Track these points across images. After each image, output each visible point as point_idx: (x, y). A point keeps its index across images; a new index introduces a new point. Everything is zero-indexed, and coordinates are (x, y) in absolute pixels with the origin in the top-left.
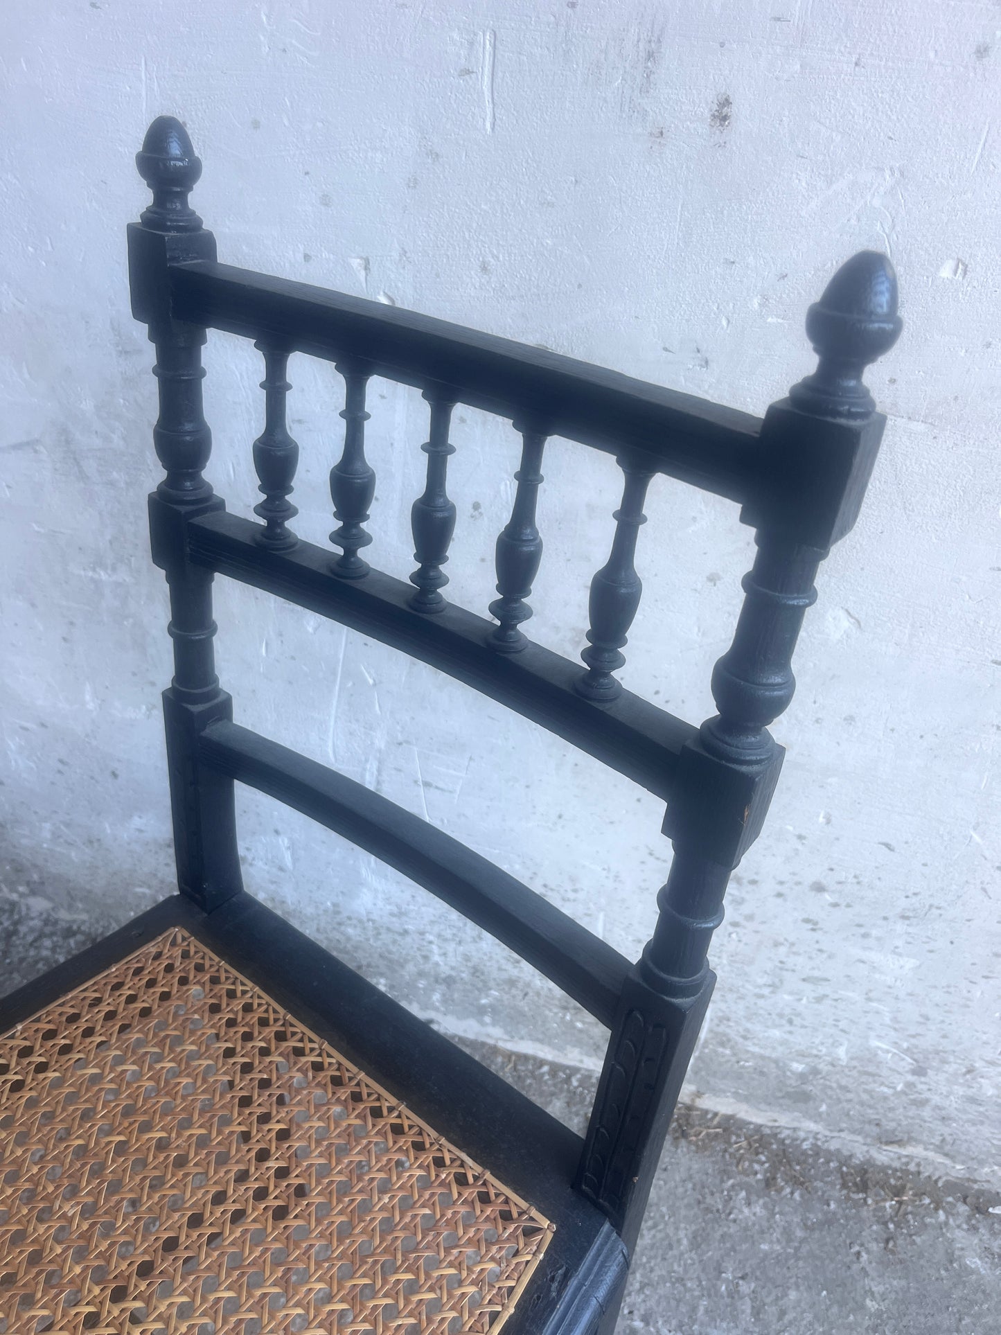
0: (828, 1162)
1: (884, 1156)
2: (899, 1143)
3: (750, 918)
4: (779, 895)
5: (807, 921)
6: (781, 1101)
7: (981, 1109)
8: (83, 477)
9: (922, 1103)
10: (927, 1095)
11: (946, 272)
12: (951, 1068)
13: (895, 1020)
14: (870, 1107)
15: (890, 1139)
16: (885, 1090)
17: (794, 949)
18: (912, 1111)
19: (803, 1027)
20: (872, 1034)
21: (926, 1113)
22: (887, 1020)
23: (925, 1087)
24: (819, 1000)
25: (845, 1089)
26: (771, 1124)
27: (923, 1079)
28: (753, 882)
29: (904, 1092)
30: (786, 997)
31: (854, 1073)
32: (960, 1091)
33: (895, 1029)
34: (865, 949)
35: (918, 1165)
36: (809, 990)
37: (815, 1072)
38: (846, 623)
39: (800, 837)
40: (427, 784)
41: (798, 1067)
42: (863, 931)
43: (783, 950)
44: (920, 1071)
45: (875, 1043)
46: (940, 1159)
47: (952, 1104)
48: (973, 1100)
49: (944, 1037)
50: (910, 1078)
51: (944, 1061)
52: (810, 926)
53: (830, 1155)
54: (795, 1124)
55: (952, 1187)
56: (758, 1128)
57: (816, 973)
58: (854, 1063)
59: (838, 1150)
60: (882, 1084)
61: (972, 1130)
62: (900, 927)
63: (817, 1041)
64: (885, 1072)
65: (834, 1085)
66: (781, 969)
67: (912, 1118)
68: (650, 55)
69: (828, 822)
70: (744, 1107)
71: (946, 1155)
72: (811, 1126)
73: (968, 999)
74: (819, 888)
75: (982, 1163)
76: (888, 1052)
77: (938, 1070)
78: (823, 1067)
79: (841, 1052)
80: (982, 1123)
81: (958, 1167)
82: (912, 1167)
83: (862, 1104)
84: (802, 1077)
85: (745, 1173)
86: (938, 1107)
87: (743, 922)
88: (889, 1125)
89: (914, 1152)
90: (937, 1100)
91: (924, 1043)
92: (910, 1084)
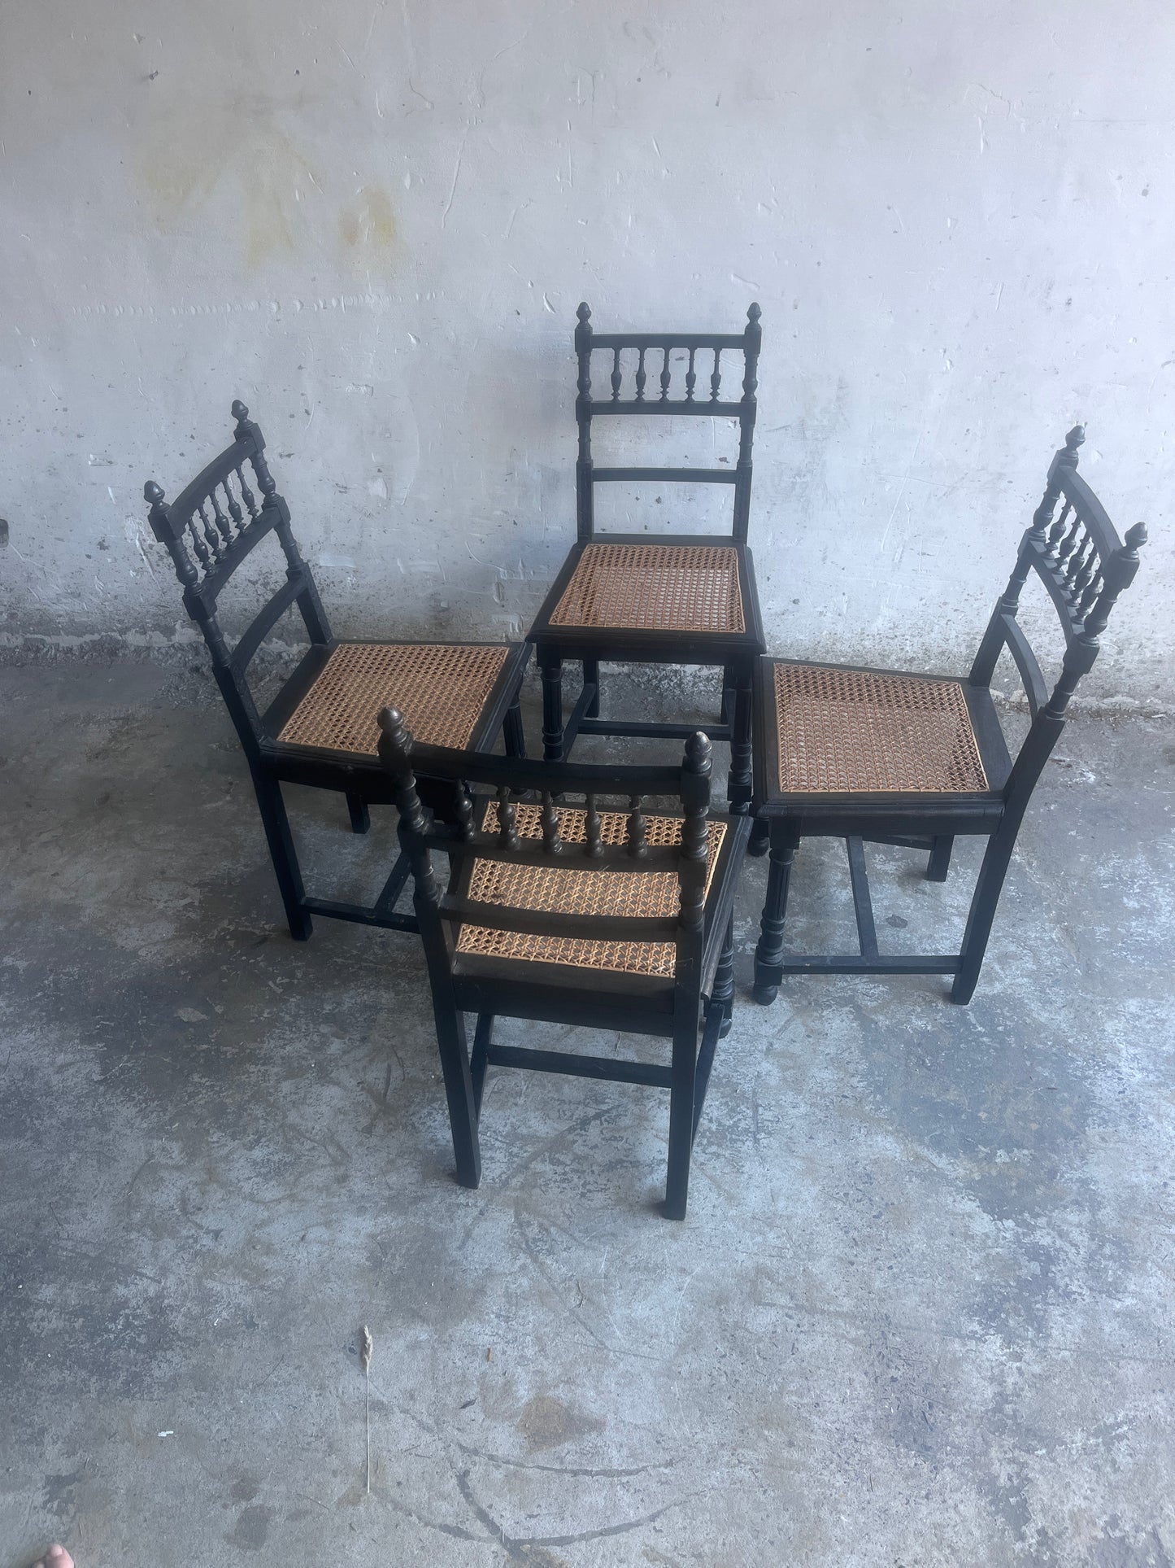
0: (1082, 711)
1: (1106, 703)
2: (1112, 696)
7: (1145, 666)
8: (805, 438)
9: (1120, 670)
10: (1123, 664)
11: (1131, 341)
12: (1132, 647)
13: (1111, 628)
14: (1100, 679)
15: (1107, 695)
16: (1106, 667)
18: (1118, 675)
21: (1123, 675)
23: (1122, 660)
27: (1122, 656)
29: (1114, 666)
32: (1136, 658)
33: (1111, 632)
35: (1120, 705)
38: (1097, 456)
40: (924, 554)
44: (1120, 652)
46: (1130, 700)
47: (1133, 666)
48: (1142, 662)
49: (1130, 630)
50: (1116, 657)
51: (1130, 644)
53: (1082, 709)
55: (1134, 712)
59: (1085, 707)
60: (1106, 664)
61: (1142, 678)
64: (1107, 657)
67: (1117, 679)
68: (1050, 289)
71: (1131, 697)
72: (1074, 698)
73: (1139, 609)
75: (1146, 697)
77: (1128, 649)
80: (1145, 673)
81: (1137, 702)
82: (1117, 707)
83: (1096, 678)
86: (1128, 670)
88: (1107, 687)
89: (1118, 698)
90: (1127, 665)
91: (1121, 636)
92: (1116, 661)
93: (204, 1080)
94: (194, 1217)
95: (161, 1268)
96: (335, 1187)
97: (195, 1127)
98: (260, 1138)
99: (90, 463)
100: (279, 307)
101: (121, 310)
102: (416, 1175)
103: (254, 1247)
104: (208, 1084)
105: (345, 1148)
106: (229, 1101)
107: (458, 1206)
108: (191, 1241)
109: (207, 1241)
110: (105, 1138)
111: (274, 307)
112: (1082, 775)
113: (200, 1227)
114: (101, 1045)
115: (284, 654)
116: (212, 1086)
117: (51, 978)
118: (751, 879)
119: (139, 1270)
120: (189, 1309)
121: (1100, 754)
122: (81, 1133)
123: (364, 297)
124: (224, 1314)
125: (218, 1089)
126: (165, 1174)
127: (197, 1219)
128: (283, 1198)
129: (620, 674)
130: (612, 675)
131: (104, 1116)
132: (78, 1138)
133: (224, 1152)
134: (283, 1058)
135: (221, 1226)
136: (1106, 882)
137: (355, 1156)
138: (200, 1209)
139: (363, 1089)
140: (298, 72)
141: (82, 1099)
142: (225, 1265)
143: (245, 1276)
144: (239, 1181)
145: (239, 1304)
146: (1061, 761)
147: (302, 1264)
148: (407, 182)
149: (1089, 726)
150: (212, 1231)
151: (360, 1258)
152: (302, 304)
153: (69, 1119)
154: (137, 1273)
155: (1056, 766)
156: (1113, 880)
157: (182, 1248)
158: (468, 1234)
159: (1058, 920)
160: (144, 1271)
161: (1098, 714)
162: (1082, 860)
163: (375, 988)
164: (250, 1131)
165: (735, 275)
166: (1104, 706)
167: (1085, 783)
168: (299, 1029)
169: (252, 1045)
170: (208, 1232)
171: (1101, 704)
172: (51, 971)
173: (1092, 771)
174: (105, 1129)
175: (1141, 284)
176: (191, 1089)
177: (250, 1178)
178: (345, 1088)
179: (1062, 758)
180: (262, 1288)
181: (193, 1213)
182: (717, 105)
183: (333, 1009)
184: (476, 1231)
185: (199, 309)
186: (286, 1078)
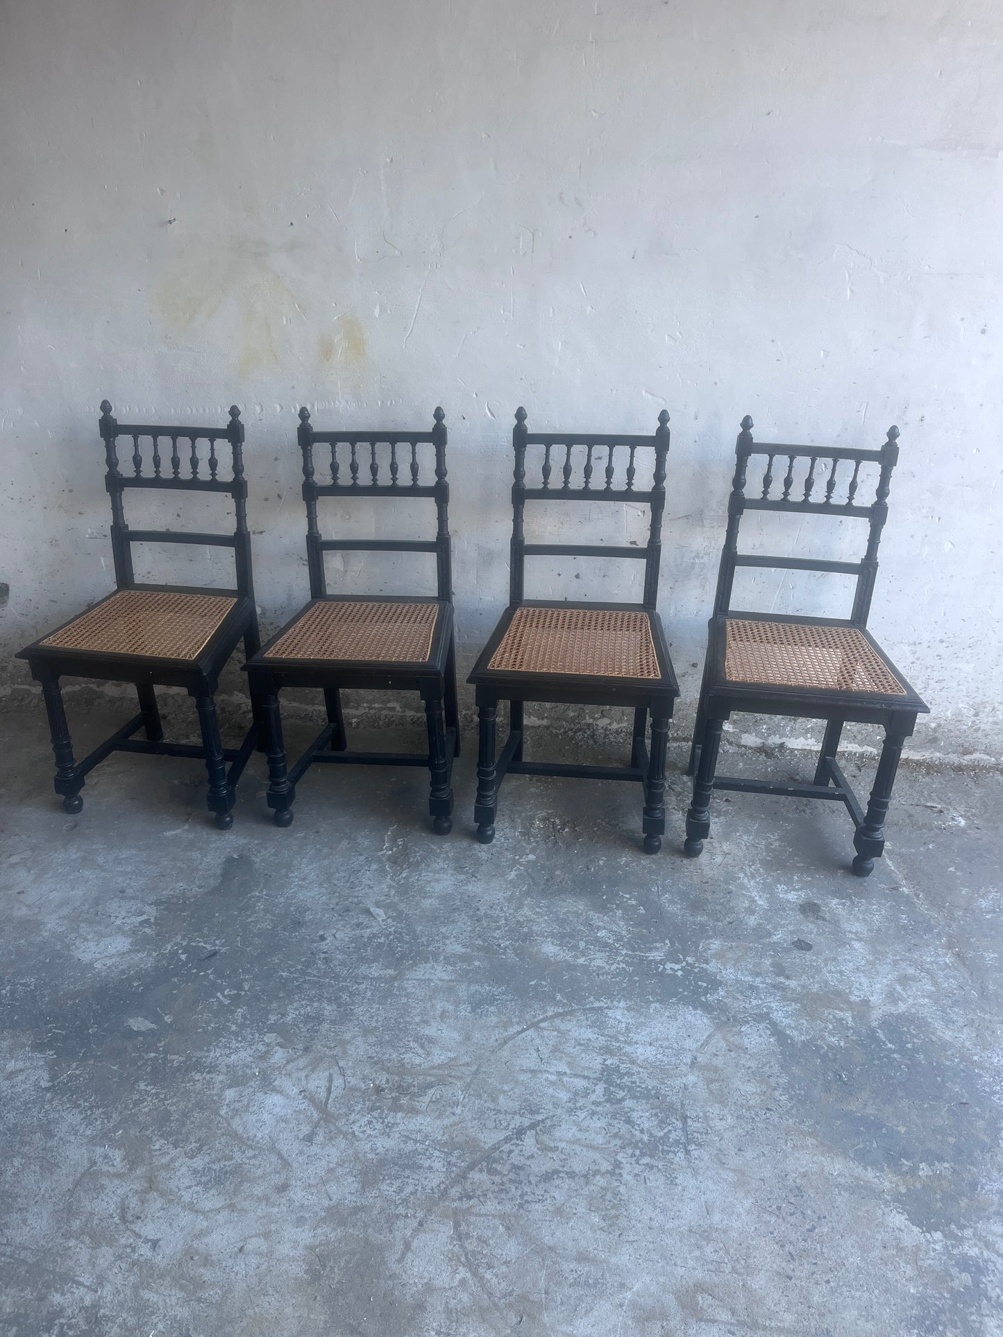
0: (946, 766)
1: (966, 759)
2: (971, 753)
3: (918, 659)
4: (929, 647)
5: (937, 656)
6: (927, 745)
7: (999, 727)
8: (703, 525)
9: (977, 730)
10: (979, 725)
11: (974, 451)
12: (987, 710)
13: (968, 692)
14: (960, 737)
15: (967, 752)
16: (965, 727)
17: (934, 669)
18: (975, 735)
19: (936, 704)
20: (960, 701)
21: (980, 734)
22: (965, 694)
23: (978, 721)
24: (941, 690)
25: (950, 731)
26: (922, 758)
27: (978, 718)
28: (920, 643)
29: (971, 726)
30: (930, 692)
31: (954, 722)
32: (991, 719)
33: (968, 697)
34: (957, 663)
35: (978, 761)
36: (938, 686)
37: (939, 725)
38: (950, 545)
39: (936, 622)
41: (933, 725)
42: (956, 655)
43: (929, 670)
44: (976, 715)
45: (961, 705)
46: (987, 757)
47: (989, 727)
48: (996, 723)
49: (984, 695)
50: (974, 718)
51: (985, 707)
52: (939, 658)
54: (932, 756)
55: (991, 767)
56: (918, 760)
57: (941, 678)
58: (954, 717)
59: (948, 762)
60: (964, 724)
61: (996, 738)
62: (969, 651)
63: (940, 710)
64: (965, 718)
65: (946, 730)
66: (929, 679)
67: (975, 738)
68: (906, 408)
69: (945, 614)
70: (912, 752)
71: (988, 754)
72: (938, 755)
73: (991, 676)
74: (942, 641)
75: (1001, 754)
76: (965, 708)
77: (983, 712)
78: (943, 723)
79: (949, 714)
80: (1000, 733)
81: (993, 759)
82: (976, 763)
83: (957, 737)
84: (935, 730)
85: (918, 772)
86: (984, 730)
87: (916, 662)
88: (966, 745)
89: (976, 756)
90: (983, 727)
91: (978, 700)
92: (973, 722)
93: (149, 1088)
94: (132, 1226)
95: (98, 1277)
96: (275, 1197)
97: (138, 1134)
98: (202, 1146)
99: (87, 536)
100: (262, 410)
101: (128, 408)
102: (356, 1185)
103: (192, 1258)
104: (153, 1091)
105: (286, 1155)
106: (173, 1108)
107: (397, 1216)
108: (129, 1250)
109: (145, 1250)
110: (49, 1144)
111: (258, 409)
112: (953, 819)
113: (139, 1236)
114: (51, 1053)
115: (243, 705)
116: (157, 1094)
117: (8, 988)
118: (667, 905)
119: (76, 1278)
120: (124, 1320)
121: (966, 802)
122: (27, 1139)
123: (334, 402)
124: (160, 1326)
125: (162, 1096)
126: (105, 1181)
127: (137, 1227)
128: (223, 1207)
129: (540, 726)
130: (533, 727)
131: (49, 1122)
132: (23, 1143)
133: (165, 1160)
134: (228, 1066)
135: (158, 1236)
136: (988, 913)
137: (295, 1165)
138: (138, 1218)
139: (305, 1097)
140: (292, 224)
141: (30, 1105)
142: (161, 1276)
143: (182, 1288)
144: (179, 1190)
145: (176, 1316)
146: (933, 807)
147: (240, 1276)
148: (377, 312)
149: (954, 779)
150: (150, 1240)
151: (298, 1270)
152: (282, 407)
153: (15, 1125)
154: (74, 1281)
155: (929, 811)
156: (994, 911)
157: (120, 1257)
158: (407, 1246)
159: (950, 946)
160: (81, 1279)
161: (959, 769)
162: (964, 892)
163: (318, 1001)
164: (192, 1139)
165: (646, 391)
166: (965, 762)
167: (957, 826)
168: (244, 1039)
169: (198, 1054)
170: (147, 1241)
171: (963, 761)
172: (9, 981)
173: (961, 816)
174: (50, 1135)
175: (981, 405)
176: (136, 1097)
177: (190, 1187)
178: (287, 1096)
179: (934, 805)
180: (199, 1300)
181: (132, 1222)
182: (633, 258)
183: (278, 1020)
184: (415, 1244)
185: (194, 409)
186: (230, 1087)
